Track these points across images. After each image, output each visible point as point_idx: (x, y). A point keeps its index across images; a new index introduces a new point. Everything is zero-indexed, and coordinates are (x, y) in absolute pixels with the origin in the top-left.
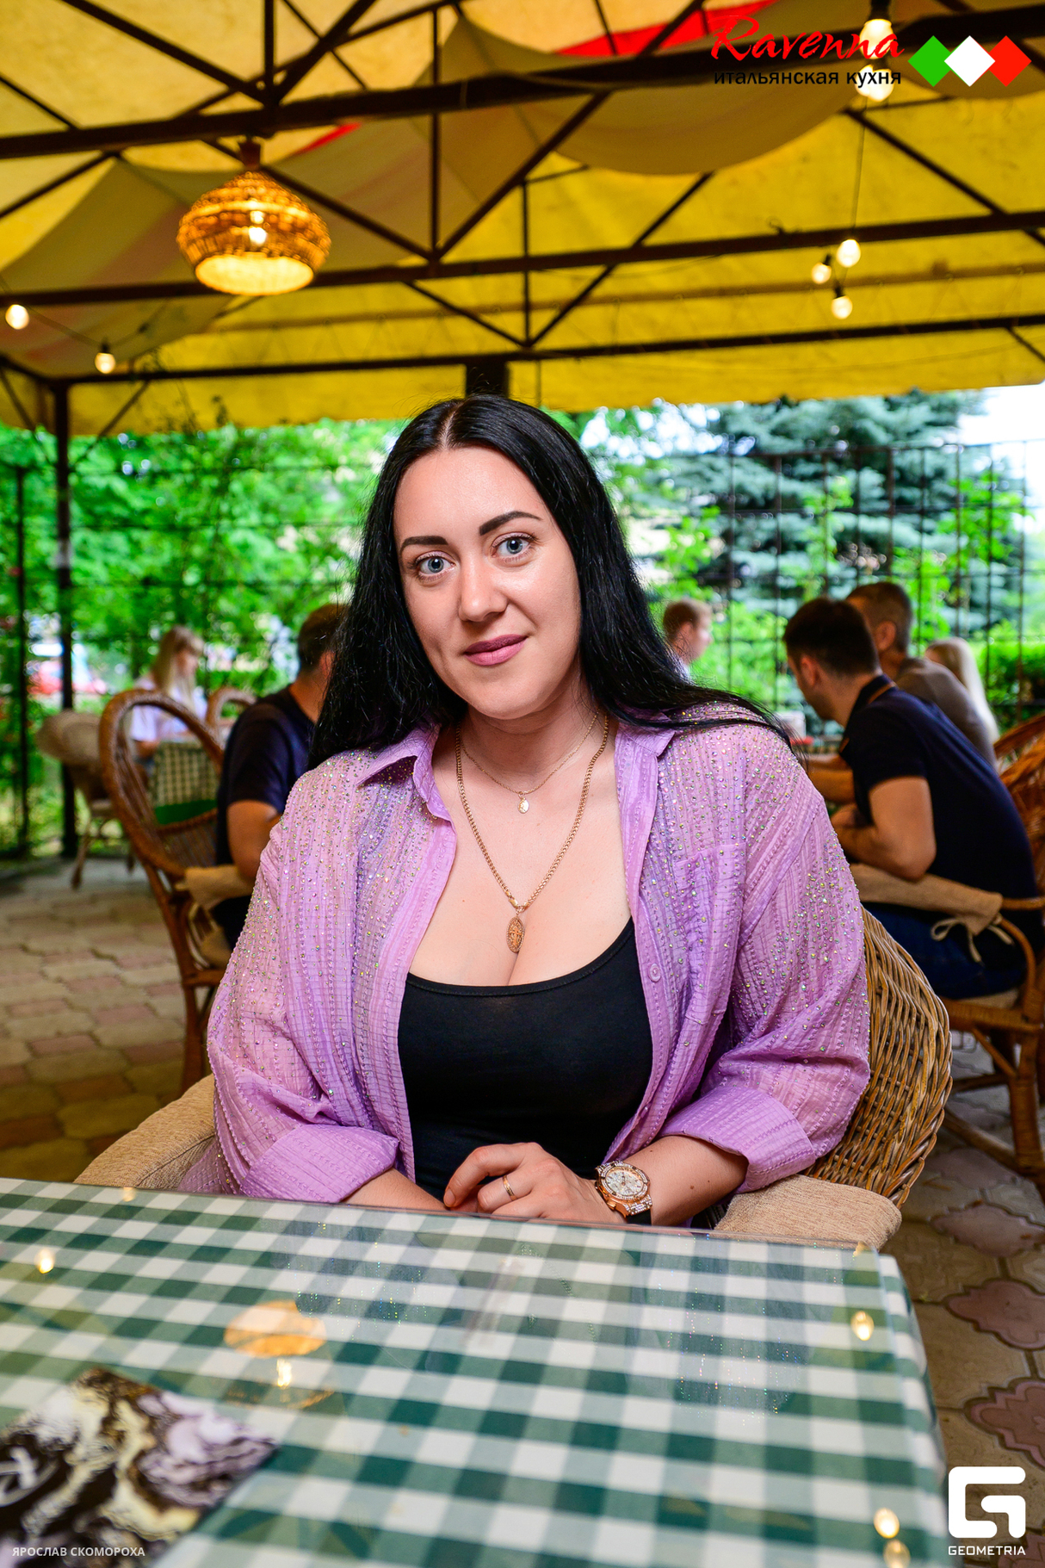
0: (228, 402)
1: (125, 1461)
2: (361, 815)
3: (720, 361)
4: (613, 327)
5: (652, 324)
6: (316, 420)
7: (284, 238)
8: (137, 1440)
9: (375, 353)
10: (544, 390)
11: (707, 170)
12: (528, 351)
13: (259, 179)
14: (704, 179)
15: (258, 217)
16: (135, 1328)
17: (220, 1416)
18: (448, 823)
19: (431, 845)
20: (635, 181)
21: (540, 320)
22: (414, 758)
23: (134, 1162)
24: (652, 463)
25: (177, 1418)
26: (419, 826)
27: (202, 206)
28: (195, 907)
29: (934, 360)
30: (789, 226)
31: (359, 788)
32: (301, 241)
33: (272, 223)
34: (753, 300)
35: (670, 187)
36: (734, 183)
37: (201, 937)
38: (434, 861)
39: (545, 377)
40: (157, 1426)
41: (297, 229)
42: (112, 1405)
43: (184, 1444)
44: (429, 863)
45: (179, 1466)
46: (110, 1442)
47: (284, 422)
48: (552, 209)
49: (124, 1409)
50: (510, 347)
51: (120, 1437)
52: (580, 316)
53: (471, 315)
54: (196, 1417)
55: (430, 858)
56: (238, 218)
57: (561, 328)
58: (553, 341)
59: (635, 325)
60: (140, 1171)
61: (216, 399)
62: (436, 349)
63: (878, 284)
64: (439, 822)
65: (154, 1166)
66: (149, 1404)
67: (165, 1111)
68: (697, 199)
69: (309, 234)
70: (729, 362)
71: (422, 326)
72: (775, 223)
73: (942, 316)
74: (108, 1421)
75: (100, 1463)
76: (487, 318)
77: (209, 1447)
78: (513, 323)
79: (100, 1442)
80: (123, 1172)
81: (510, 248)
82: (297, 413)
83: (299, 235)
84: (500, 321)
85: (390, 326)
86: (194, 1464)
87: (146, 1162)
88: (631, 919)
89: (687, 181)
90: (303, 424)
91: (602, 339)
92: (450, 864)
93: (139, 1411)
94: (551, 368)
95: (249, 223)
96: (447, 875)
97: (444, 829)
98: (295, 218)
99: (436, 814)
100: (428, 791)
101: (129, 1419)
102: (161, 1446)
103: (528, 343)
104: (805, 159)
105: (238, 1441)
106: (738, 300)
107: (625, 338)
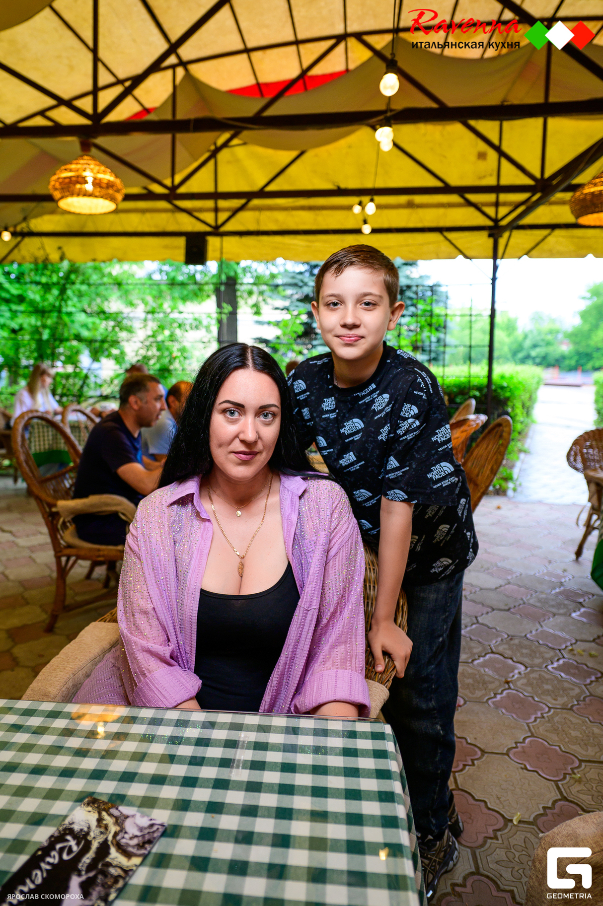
0: (65, 249)
1: (110, 838)
2: (171, 518)
3: (309, 241)
4: (258, 222)
5: (276, 221)
6: (110, 260)
7: (103, 189)
8: (113, 829)
9: (140, 229)
10: (224, 250)
11: (304, 149)
12: (217, 231)
13: (90, 160)
14: (302, 153)
15: (90, 180)
16: (98, 775)
17: (143, 815)
18: (209, 521)
19: (202, 529)
20: (269, 152)
21: (223, 216)
22: (193, 494)
23: (62, 673)
24: (273, 276)
25: (127, 817)
26: (197, 523)
27: (61, 172)
28: (61, 520)
29: (407, 245)
30: (343, 186)
31: (168, 506)
32: (111, 191)
33: (97, 183)
34: (325, 212)
35: (286, 156)
36: (316, 156)
37: (63, 532)
38: (204, 537)
39: (225, 245)
40: (120, 821)
41: (110, 185)
42: (100, 813)
43: (131, 828)
44: (202, 538)
45: (131, 838)
46: (102, 830)
47: (94, 260)
48: (229, 162)
49: (104, 813)
50: (208, 229)
51: (106, 827)
52: (241, 215)
53: (189, 212)
54: (133, 816)
55: (202, 535)
56: (80, 179)
57: (233, 221)
58: (228, 227)
59: (269, 221)
60: (66, 678)
61: (60, 248)
62: (171, 228)
63: (382, 208)
64: (204, 520)
65: (72, 676)
66: (113, 811)
67: (71, 645)
68: (299, 162)
69: (115, 188)
70: (313, 242)
71: (164, 216)
72: (336, 184)
73: (411, 225)
74: (100, 820)
75: (101, 839)
76: (196, 214)
77: (141, 829)
78: (209, 217)
79: (99, 830)
80: (57, 679)
81: (209, 188)
82: (101, 256)
83: (110, 188)
84: (202, 216)
85: (148, 215)
86: (136, 836)
87: (67, 673)
88: (289, 562)
89: (294, 154)
90: (104, 262)
91: (252, 227)
92: (211, 537)
93: (111, 815)
94: (227, 240)
95: (86, 182)
96: (210, 542)
97: (207, 523)
98: (109, 181)
99: (203, 517)
100: (200, 508)
101: (108, 820)
102: (123, 830)
103: (217, 227)
104: (350, 147)
105: (152, 825)
106: (318, 212)
107: (264, 228)
